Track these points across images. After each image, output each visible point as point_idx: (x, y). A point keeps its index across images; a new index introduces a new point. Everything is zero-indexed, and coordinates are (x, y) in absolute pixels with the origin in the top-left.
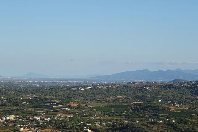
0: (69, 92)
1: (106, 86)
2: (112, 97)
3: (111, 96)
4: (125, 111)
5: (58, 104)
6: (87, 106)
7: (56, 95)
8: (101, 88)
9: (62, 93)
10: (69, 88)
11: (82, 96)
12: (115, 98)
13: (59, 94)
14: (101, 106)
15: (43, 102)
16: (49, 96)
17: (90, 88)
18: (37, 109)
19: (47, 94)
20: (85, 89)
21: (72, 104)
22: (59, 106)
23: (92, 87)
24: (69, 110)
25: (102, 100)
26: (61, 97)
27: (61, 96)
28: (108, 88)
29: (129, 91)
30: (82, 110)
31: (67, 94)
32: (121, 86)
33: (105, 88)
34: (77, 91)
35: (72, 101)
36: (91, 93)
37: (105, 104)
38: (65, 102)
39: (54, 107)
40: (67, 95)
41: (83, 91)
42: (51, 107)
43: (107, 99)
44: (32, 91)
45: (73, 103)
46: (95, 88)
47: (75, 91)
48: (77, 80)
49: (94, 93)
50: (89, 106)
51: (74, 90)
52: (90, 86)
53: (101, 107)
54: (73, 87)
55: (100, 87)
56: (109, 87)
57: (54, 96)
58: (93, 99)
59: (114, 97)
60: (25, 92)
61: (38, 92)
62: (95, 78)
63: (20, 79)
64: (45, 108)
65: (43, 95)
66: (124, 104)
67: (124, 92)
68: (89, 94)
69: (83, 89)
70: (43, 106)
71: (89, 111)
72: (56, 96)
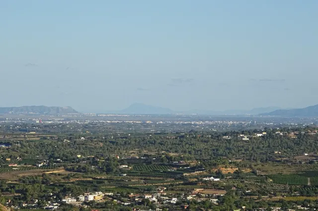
0: (216, 144)
1: (293, 131)
2: (306, 154)
3: (304, 151)
5: (193, 169)
6: (254, 173)
7: (190, 150)
8: (284, 136)
9: (202, 146)
10: (217, 136)
11: (243, 152)
12: (312, 156)
13: (197, 149)
14: (285, 172)
15: (164, 165)
16: (176, 152)
17: (260, 135)
18: (150, 179)
19: (171, 149)
20: (250, 139)
21: (224, 169)
22: (196, 173)
23: (265, 133)
24: (218, 181)
25: (287, 161)
26: (201, 154)
27: (199, 152)
28: (299, 136)
30: (243, 182)
31: (214, 148)
33: (292, 135)
34: (233, 142)
35: (224, 163)
36: (263, 147)
37: (293, 170)
38: (210, 165)
39: (184, 174)
40: (214, 150)
41: (246, 141)
42: (179, 176)
43: (296, 157)
44: (139, 142)
45: (226, 167)
46: (270, 134)
47: (229, 141)
48: (233, 119)
49: (269, 146)
50: (258, 174)
51: (227, 140)
52: (261, 132)
53: (284, 176)
54: (226, 134)
55: (281, 134)
56: (300, 134)
57: (185, 152)
58: (267, 160)
59: (312, 153)
60: (125, 143)
61: (152, 143)
62: (271, 114)
63: (115, 117)
64: (167, 177)
65: (162, 150)
68: (258, 148)
69: (246, 139)
70: (164, 172)
71: (259, 184)
72: (190, 152)
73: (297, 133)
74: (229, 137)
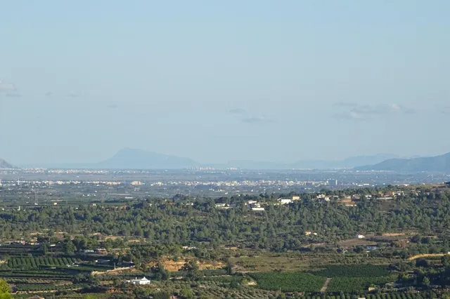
0: (200, 218)
1: (351, 194)
2: (361, 237)
3: (358, 231)
4: (370, 289)
6: (228, 270)
7: (146, 230)
8: (332, 204)
9: (174, 222)
10: (204, 205)
11: (249, 233)
13: (161, 228)
14: (289, 268)
16: (121, 233)
17: (288, 201)
18: (26, 283)
20: (267, 208)
22: (117, 270)
23: (298, 198)
25: (322, 249)
26: (166, 237)
27: (164, 234)
28: (361, 203)
29: (440, 213)
30: (196, 286)
31: (195, 225)
32: (412, 195)
33: (347, 201)
34: (232, 215)
36: (289, 224)
37: (304, 263)
39: (93, 273)
40: (192, 230)
41: (258, 213)
42: (81, 276)
43: (340, 242)
46: (307, 201)
47: (226, 214)
49: (300, 222)
50: (234, 272)
51: (222, 211)
52: (288, 196)
53: (283, 274)
54: (220, 200)
55: (327, 199)
56: (363, 199)
57: (137, 234)
59: (373, 235)
63: (78, 174)
64: (60, 278)
66: (376, 262)
67: (419, 218)
68: (279, 225)
69: (258, 208)
70: (58, 269)
72: (146, 235)
73: (356, 196)
74: (226, 206)
